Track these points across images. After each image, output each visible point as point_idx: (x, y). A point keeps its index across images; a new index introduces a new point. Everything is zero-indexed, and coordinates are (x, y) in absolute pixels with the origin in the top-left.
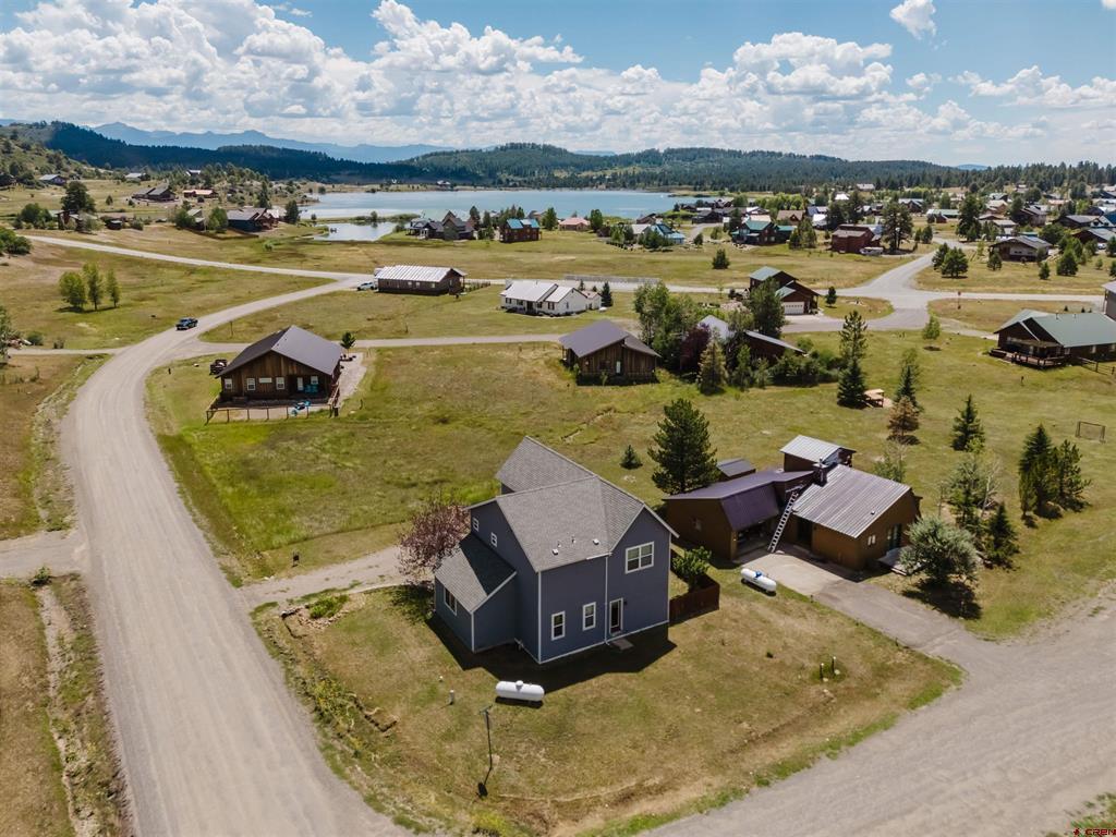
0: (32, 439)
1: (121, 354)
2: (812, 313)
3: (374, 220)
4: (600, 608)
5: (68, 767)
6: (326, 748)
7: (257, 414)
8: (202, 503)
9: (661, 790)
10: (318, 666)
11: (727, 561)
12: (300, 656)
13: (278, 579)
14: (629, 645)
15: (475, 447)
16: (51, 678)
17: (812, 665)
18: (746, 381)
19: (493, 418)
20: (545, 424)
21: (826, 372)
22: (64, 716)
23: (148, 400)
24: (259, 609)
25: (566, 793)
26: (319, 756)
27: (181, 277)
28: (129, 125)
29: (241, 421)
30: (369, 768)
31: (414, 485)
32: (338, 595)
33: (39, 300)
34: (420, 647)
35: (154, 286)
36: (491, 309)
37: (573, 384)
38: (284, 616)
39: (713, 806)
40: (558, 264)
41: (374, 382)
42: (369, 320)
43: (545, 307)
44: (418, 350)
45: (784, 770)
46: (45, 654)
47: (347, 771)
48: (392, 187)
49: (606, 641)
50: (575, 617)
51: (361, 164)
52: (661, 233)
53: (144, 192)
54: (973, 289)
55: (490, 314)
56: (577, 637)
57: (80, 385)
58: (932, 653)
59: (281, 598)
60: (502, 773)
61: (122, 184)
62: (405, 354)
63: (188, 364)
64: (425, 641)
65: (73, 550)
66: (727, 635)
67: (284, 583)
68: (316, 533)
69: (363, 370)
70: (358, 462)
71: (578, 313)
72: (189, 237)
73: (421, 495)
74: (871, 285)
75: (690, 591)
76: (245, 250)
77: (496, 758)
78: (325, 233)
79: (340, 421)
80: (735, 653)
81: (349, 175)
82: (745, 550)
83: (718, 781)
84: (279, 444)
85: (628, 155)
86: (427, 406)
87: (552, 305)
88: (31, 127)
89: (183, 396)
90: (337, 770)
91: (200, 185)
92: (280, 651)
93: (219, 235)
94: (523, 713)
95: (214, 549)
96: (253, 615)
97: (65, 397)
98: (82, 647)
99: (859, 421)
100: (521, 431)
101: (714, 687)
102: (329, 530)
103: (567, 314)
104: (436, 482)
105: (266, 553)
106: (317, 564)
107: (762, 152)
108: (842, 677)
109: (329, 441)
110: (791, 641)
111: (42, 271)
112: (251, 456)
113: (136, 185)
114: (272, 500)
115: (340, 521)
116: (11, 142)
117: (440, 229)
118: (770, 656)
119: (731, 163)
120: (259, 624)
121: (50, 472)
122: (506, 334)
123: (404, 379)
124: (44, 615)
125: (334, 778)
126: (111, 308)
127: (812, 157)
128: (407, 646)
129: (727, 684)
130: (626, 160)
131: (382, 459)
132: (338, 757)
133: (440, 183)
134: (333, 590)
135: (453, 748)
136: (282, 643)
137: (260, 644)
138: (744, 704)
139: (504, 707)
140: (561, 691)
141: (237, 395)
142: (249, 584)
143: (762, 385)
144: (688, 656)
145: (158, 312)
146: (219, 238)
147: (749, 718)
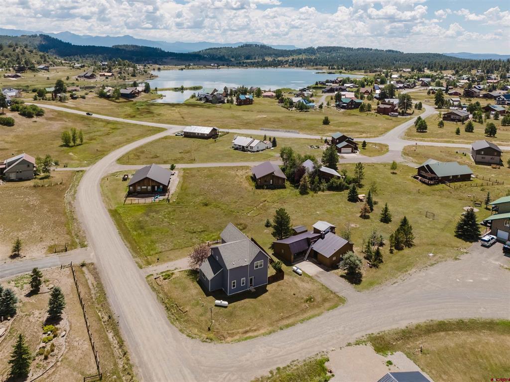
0: (66, 210)
1: (89, 170)
2: (354, 153)
3: (182, 89)
4: (247, 280)
5: (102, 320)
6: (169, 317)
7: (142, 201)
8: (127, 238)
9: (255, 330)
10: (166, 294)
11: (289, 263)
12: (161, 291)
13: (153, 266)
14: (255, 290)
15: (216, 217)
16: (93, 295)
17: (306, 298)
18: (317, 189)
19: (224, 204)
20: (241, 207)
21: (348, 185)
22: (99, 306)
23: (102, 193)
24: (148, 276)
25: (230, 330)
26: (167, 319)
27: (104, 127)
28: (72, 32)
29: (136, 203)
30: (180, 323)
31: (195, 232)
32: (171, 272)
33: (52, 140)
34: (195, 289)
35: (95, 132)
36: (228, 148)
37: (254, 188)
38: (155, 279)
39: (267, 334)
40: (259, 120)
41: (182, 186)
42: (180, 153)
43: (249, 148)
44: (199, 170)
45: (287, 326)
46: (89, 288)
47: (175, 323)
48: (190, 67)
49: (248, 289)
50: (239, 282)
51: (177, 53)
52: (305, 103)
53: (83, 74)
54: (426, 139)
55: (228, 150)
56: (239, 288)
57: (77, 185)
58: (340, 295)
59: (154, 273)
60: (215, 325)
61: (73, 69)
62: (194, 172)
63: (114, 176)
64: (196, 288)
65: (90, 255)
66: (283, 288)
67: (155, 268)
68: (164, 250)
69: (178, 180)
70: (176, 222)
71: (262, 150)
72: (105, 102)
73: (197, 237)
74: (385, 136)
75: (276, 273)
76: (128, 110)
77: (213, 321)
78: (161, 97)
79: (170, 204)
80: (285, 294)
81: (171, 59)
82: (297, 260)
83: (270, 329)
84: (150, 214)
85: (300, 50)
86: (201, 198)
87: (252, 148)
88: (30, 37)
89: (115, 191)
90: (172, 323)
91: (107, 70)
92: (155, 290)
93: (117, 101)
94: (222, 309)
95: (132, 255)
96: (146, 278)
97: (73, 191)
98: (99, 286)
99: (352, 208)
100: (233, 210)
101: (276, 304)
102: (168, 249)
103: (258, 151)
104: (202, 231)
105: (148, 257)
106: (165, 261)
107: (363, 48)
108: (313, 301)
109: (167, 214)
110: (302, 290)
111: (50, 124)
112: (141, 219)
113: (79, 70)
114: (149, 237)
115: (171, 246)
116: (25, 49)
117: (211, 99)
118: (294, 294)
119: (348, 54)
120: (148, 281)
121: (75, 224)
122: (233, 161)
123: (193, 184)
124: (86, 276)
125: (171, 325)
126: (80, 145)
127: (387, 51)
128: (191, 289)
129: (280, 303)
130: (299, 52)
131: (184, 221)
132: (172, 320)
133: (212, 65)
134: (169, 271)
135: (202, 318)
136: (155, 287)
137: (149, 287)
138: (283, 308)
139: (217, 307)
140: (233, 304)
141: (134, 193)
142: (144, 268)
143: (323, 191)
144: (271, 294)
145: (99, 147)
146: (117, 102)
147: (283, 312)
